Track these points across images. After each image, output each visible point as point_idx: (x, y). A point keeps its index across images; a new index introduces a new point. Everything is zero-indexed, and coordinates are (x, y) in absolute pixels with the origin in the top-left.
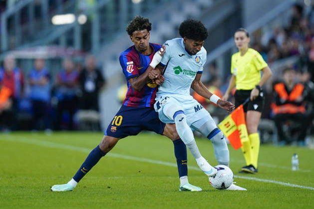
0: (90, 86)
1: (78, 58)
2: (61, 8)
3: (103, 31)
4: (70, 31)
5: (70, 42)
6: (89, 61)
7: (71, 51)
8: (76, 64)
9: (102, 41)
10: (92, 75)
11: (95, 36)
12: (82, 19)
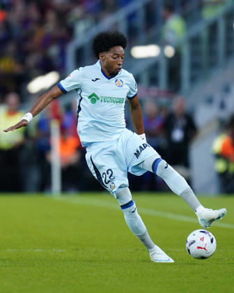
0: (178, 135)
1: (163, 100)
2: (142, 37)
3: (195, 66)
4: (153, 66)
5: (154, 81)
6: (177, 104)
7: (154, 91)
8: (161, 108)
9: (193, 79)
10: (181, 122)
11: (185, 73)
12: (169, 51)
